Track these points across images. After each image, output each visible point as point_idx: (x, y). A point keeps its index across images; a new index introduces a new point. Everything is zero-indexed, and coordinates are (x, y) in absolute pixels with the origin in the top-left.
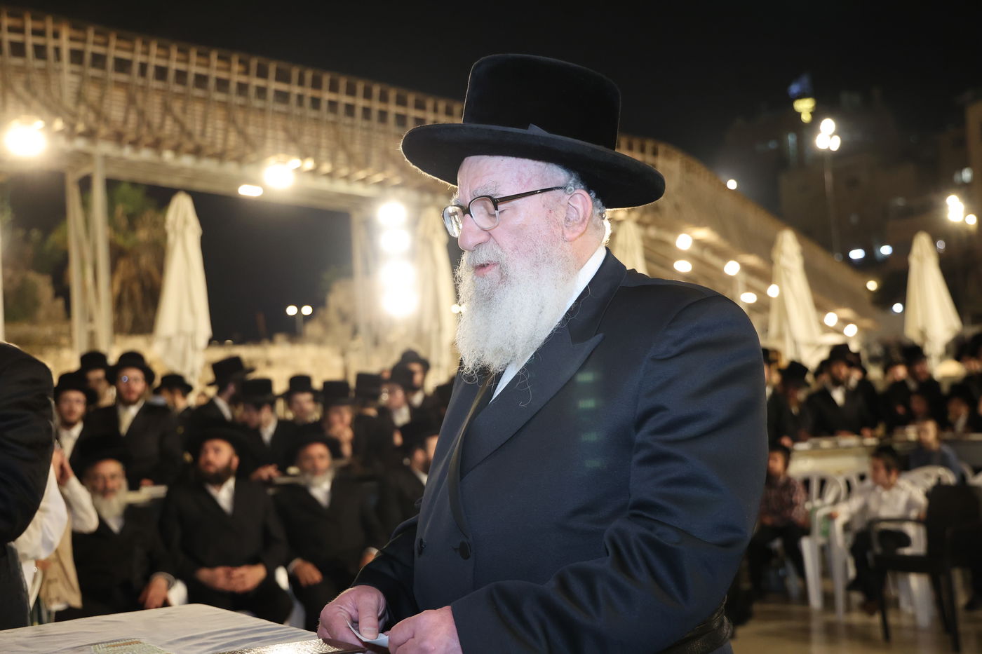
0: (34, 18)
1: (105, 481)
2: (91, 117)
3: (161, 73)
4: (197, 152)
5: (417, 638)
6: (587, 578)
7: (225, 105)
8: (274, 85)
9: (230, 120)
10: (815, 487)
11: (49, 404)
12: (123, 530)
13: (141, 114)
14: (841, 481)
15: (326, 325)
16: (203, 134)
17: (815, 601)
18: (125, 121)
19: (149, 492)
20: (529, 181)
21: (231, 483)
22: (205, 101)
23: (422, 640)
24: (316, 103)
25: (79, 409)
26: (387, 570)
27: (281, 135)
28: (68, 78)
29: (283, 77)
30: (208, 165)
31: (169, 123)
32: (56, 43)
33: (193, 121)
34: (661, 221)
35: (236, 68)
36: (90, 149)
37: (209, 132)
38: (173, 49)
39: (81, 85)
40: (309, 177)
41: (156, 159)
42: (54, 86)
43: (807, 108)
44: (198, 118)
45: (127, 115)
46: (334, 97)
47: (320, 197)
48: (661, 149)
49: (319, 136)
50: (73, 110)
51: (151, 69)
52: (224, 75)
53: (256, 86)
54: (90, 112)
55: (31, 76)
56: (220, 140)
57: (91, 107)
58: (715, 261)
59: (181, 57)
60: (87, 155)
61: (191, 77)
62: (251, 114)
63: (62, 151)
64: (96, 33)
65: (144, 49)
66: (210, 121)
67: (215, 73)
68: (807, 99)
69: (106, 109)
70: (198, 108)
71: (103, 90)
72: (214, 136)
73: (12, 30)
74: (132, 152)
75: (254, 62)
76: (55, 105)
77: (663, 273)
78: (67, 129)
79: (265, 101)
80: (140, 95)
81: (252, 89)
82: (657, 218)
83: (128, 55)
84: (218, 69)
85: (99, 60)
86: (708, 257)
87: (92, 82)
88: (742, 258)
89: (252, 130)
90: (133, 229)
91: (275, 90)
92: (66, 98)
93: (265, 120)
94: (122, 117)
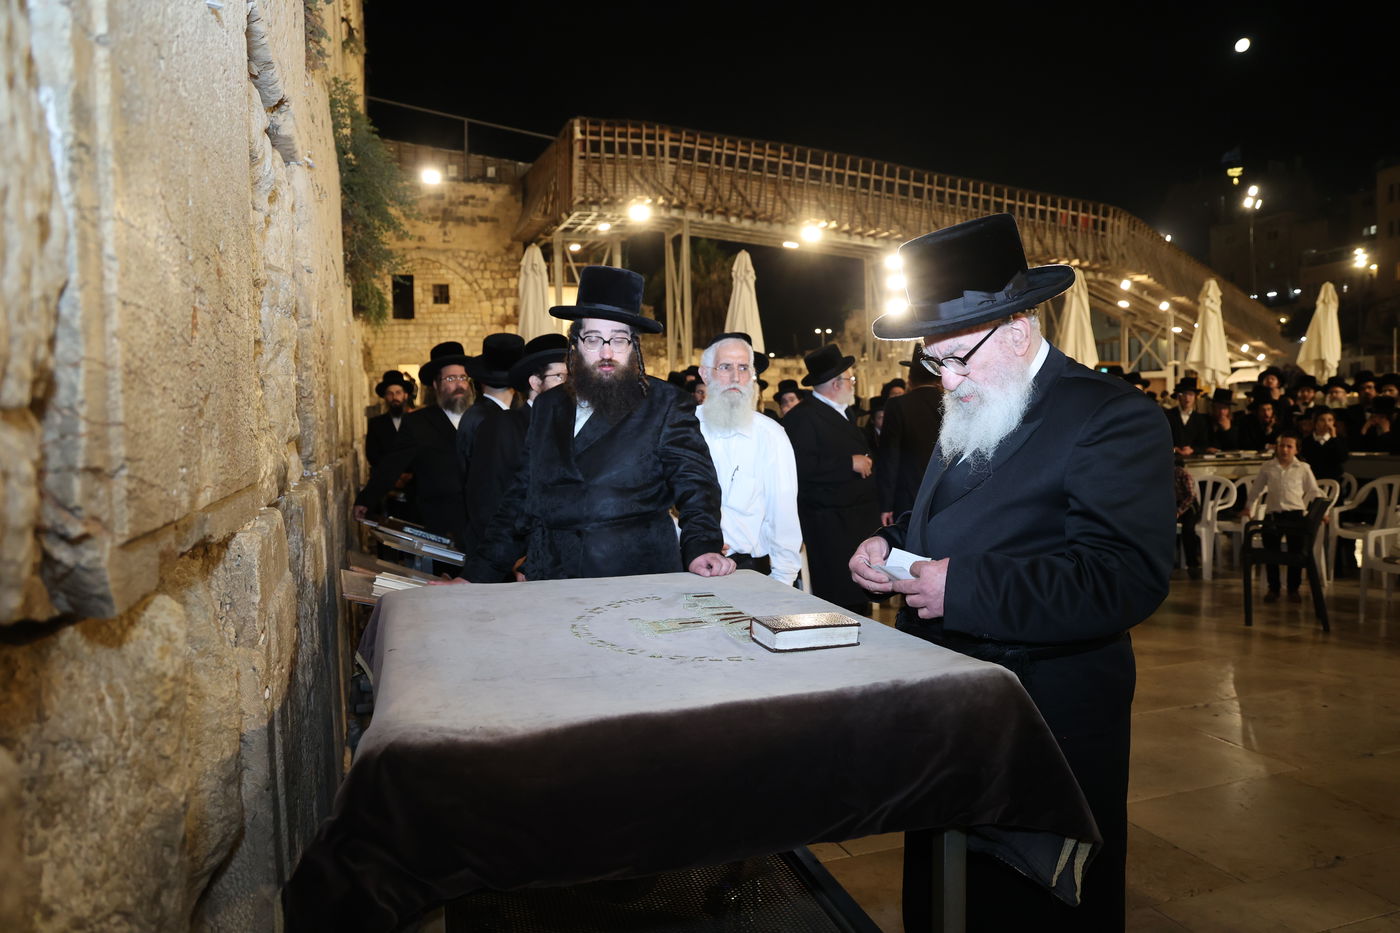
0: (647, 127)
2: (683, 194)
3: (730, 160)
4: (753, 217)
7: (774, 182)
8: (809, 166)
9: (778, 192)
13: (716, 190)
16: (758, 204)
18: (705, 197)
22: (760, 179)
24: (840, 178)
27: (814, 203)
28: (668, 169)
29: (817, 160)
30: (761, 226)
31: (734, 196)
32: (662, 143)
33: (751, 194)
34: (1108, 268)
35: (783, 154)
36: (681, 217)
37: (762, 202)
38: (739, 143)
39: (676, 172)
40: (833, 234)
41: (725, 223)
42: (659, 172)
43: (1237, 174)
44: (755, 192)
45: (706, 192)
46: (854, 173)
47: (841, 248)
48: (1111, 210)
49: (841, 203)
50: (671, 189)
51: (724, 157)
52: (774, 160)
53: (797, 167)
54: (682, 190)
55: (645, 168)
56: (769, 208)
57: (683, 187)
58: (1151, 300)
59: (744, 148)
60: (679, 221)
61: (751, 162)
62: (792, 188)
63: (662, 218)
64: (687, 134)
65: (719, 144)
66: (763, 194)
67: (768, 158)
68: (1237, 166)
69: (692, 188)
70: (756, 184)
71: (691, 174)
72: (766, 205)
73: (634, 136)
74: (709, 218)
75: (796, 150)
76: (659, 187)
77: (1109, 309)
78: (667, 203)
79: (803, 177)
80: (716, 177)
81: (794, 169)
82: (1104, 265)
83: (708, 149)
84: (770, 155)
85: (689, 153)
86: (1145, 296)
87: (684, 168)
88: (1173, 298)
89: (793, 199)
90: (709, 272)
91: (810, 169)
92: (667, 181)
93: (803, 192)
94: (702, 193)
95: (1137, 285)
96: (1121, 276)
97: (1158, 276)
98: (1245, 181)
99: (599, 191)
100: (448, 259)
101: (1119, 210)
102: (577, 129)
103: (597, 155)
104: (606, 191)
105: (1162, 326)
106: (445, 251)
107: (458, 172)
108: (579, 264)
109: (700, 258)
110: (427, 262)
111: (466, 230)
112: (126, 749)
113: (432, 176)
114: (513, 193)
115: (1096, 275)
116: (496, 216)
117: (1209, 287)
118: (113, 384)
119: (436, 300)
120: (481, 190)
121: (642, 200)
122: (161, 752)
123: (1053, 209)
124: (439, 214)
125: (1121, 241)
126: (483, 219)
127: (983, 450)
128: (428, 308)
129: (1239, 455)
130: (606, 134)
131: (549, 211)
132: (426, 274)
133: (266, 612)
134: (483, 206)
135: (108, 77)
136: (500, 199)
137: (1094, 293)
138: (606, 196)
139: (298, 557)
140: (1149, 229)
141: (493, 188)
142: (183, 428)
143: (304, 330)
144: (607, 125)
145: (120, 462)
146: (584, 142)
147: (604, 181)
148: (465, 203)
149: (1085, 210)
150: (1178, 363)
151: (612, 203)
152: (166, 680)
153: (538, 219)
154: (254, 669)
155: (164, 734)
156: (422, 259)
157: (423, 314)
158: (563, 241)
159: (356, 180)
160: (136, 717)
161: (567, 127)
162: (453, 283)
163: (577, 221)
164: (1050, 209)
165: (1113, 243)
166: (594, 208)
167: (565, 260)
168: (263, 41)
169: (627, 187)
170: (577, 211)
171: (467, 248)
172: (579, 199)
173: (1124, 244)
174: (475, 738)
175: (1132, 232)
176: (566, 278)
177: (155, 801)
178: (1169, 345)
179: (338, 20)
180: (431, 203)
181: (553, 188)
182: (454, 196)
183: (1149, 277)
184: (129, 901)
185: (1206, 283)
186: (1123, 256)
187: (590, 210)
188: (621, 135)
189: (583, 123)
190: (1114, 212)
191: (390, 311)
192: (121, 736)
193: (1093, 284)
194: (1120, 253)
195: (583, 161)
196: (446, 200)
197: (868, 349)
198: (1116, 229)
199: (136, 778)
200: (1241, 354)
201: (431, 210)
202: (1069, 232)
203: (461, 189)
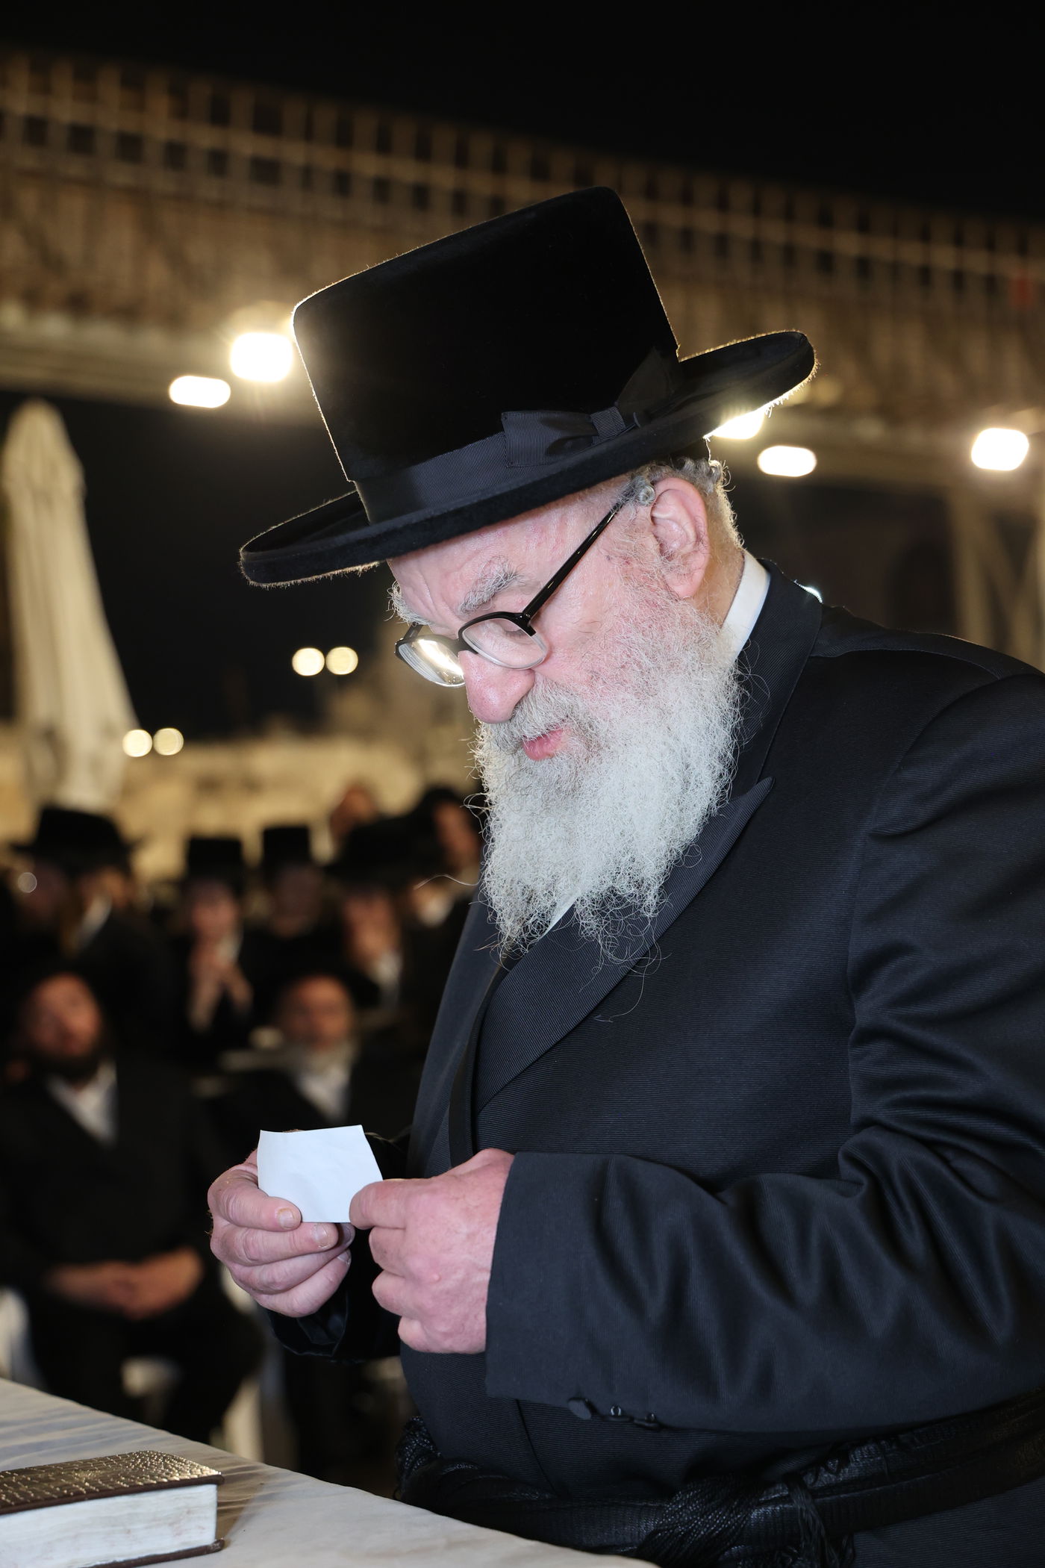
4: (78, 305)
7: (136, 194)
8: (246, 145)
9: (149, 230)
16: (89, 262)
21: (107, 1076)
30: (103, 334)
33: (66, 234)
35: (159, 107)
37: (103, 256)
44: (77, 228)
52: (132, 123)
53: (207, 148)
56: (127, 275)
59: (35, 86)
61: (58, 131)
62: (196, 214)
66: (103, 234)
67: (111, 119)
70: (77, 202)
72: (114, 265)
75: (200, 91)
79: (227, 182)
81: (198, 155)
84: (117, 110)
89: (200, 250)
91: (248, 155)
93: (227, 226)
127: (625, 888)
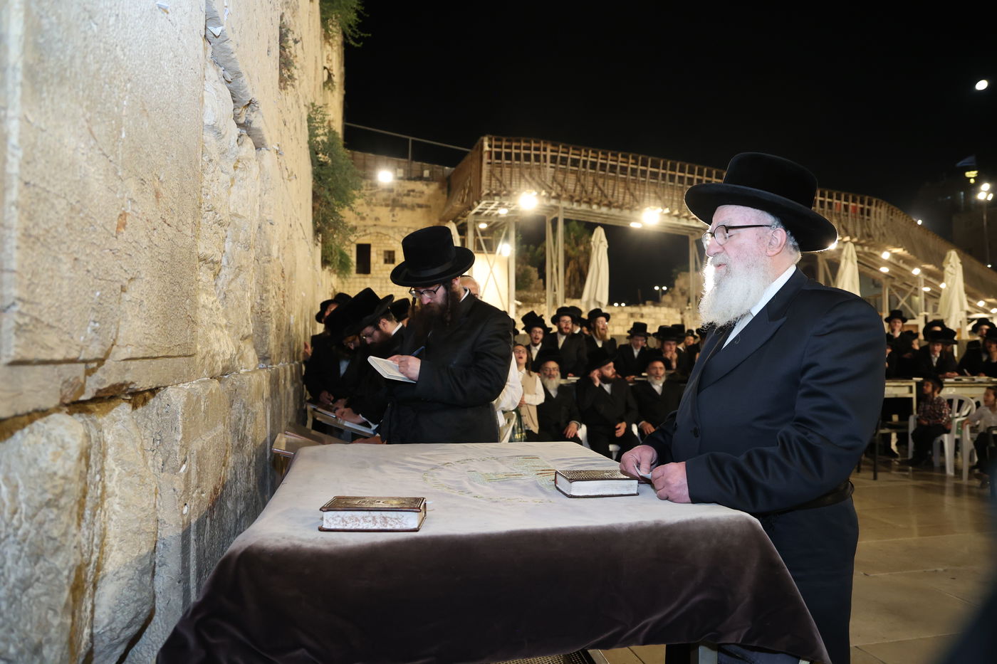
0: (535, 142)
1: (550, 371)
2: (559, 188)
3: (593, 165)
5: (665, 477)
6: (763, 456)
7: (624, 180)
9: (627, 188)
10: (956, 405)
11: (510, 335)
12: (557, 396)
13: (583, 186)
14: (973, 402)
15: (673, 296)
16: (613, 196)
17: (950, 471)
18: (575, 191)
19: (573, 379)
20: (750, 220)
22: (614, 178)
23: (667, 478)
24: (672, 178)
25: (541, 336)
26: (661, 438)
27: (653, 195)
28: (549, 170)
29: (655, 165)
30: (615, 211)
31: (596, 190)
32: (544, 153)
33: (608, 189)
34: (873, 243)
35: (631, 161)
36: (558, 205)
37: (616, 194)
38: (600, 153)
39: (555, 173)
40: (667, 217)
41: (589, 209)
42: (542, 174)
43: (973, 176)
44: (611, 187)
45: (576, 187)
46: (682, 174)
47: (673, 228)
48: (874, 201)
49: (673, 195)
50: (551, 186)
51: (588, 163)
52: (625, 165)
53: (641, 170)
54: (558, 186)
55: (533, 170)
56: (621, 198)
57: (559, 184)
58: (905, 267)
59: (603, 157)
60: (556, 208)
61: (608, 167)
62: (637, 185)
63: (545, 206)
64: (563, 147)
65: (586, 154)
66: (616, 189)
67: (620, 164)
68: (973, 170)
69: (566, 184)
70: (611, 182)
71: (565, 175)
72: (618, 196)
73: (525, 148)
74: (577, 206)
75: (640, 158)
76: (542, 183)
77: (873, 273)
78: (548, 195)
79: (645, 177)
80: (583, 177)
81: (639, 171)
82: (869, 241)
83: (578, 157)
84: (621, 162)
85: (564, 160)
86: (901, 263)
87: (560, 171)
88: (923, 266)
89: (637, 193)
90: (577, 245)
91: (651, 172)
92: (548, 180)
93: (645, 188)
94: (573, 188)
95: (895, 256)
96: (882, 249)
97: (910, 248)
98: (979, 180)
99: (500, 186)
100: (395, 233)
101: (880, 201)
102: (486, 144)
103: (499, 161)
104: (505, 186)
105: (915, 286)
106: (393, 228)
107: (404, 174)
108: (485, 238)
109: (572, 234)
110: (380, 235)
111: (408, 213)
112: (17, 529)
113: (386, 175)
114: (441, 188)
115: (863, 248)
116: (429, 204)
117: (950, 256)
118: (9, 240)
119: (386, 262)
120: (419, 186)
121: (531, 193)
122: (49, 534)
123: (830, 200)
124: (390, 202)
125: (882, 223)
126: (420, 206)
128: (380, 267)
129: (974, 379)
130: (506, 147)
131: (465, 201)
132: (380, 243)
133: (187, 448)
134: (420, 197)
135: (21, 15)
136: (431, 192)
137: (863, 262)
138: (505, 190)
139: (240, 419)
140: (904, 215)
141: (427, 185)
142: (98, 294)
143: (266, 264)
144: (507, 141)
145: (11, 301)
146: (490, 153)
147: (504, 180)
148: (408, 195)
149: (854, 201)
150: (927, 314)
151: (509, 194)
152: (56, 478)
153: (458, 206)
154: (174, 490)
155: (52, 520)
156: (378, 233)
157: (376, 271)
158: (475, 221)
159: (323, 172)
160: (28, 505)
161: (479, 143)
162: (397, 250)
163: (484, 207)
164: (828, 200)
165: (875, 225)
166: (497, 198)
167: (476, 234)
168: (233, 56)
169: (520, 184)
170: (484, 200)
171: (408, 226)
172: (486, 191)
173: (884, 225)
174: (315, 545)
175: (891, 217)
176: (476, 248)
177: (43, 573)
178: (920, 300)
179: (320, 68)
180: (385, 195)
181: (468, 184)
182: (400, 190)
183: (904, 250)
184: (12, 650)
185: (948, 254)
186: (883, 234)
187: (494, 200)
188: (516, 148)
189: (490, 139)
190: (877, 202)
191: (354, 268)
192: (12, 518)
193: (861, 255)
194: (881, 232)
195: (489, 165)
196: (395, 192)
197: (691, 300)
198: (878, 214)
199: (26, 552)
200: (977, 308)
201: (385, 200)
202: (842, 217)
203: (406, 185)
